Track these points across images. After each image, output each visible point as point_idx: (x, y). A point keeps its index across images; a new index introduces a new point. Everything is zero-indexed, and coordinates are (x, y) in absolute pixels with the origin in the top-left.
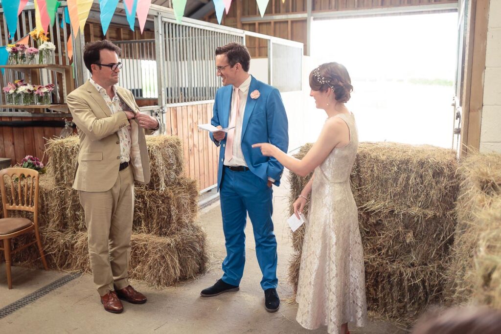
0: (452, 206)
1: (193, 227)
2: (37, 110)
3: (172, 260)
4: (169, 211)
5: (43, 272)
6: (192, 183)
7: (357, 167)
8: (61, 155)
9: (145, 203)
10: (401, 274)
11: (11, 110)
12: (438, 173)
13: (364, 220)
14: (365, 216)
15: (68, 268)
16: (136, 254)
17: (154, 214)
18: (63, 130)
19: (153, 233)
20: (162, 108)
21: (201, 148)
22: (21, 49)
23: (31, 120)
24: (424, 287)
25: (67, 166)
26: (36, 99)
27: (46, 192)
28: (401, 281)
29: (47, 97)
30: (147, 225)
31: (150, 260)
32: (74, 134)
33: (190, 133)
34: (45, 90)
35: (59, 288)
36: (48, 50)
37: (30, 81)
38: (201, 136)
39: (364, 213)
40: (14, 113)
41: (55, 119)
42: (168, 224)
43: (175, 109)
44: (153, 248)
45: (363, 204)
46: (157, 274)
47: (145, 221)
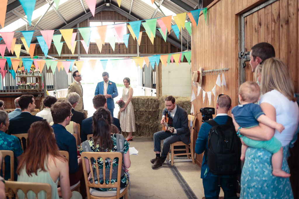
0: (158, 108)
10: (149, 125)
12: (155, 101)
24: (154, 128)
28: (148, 127)
34: (37, 84)
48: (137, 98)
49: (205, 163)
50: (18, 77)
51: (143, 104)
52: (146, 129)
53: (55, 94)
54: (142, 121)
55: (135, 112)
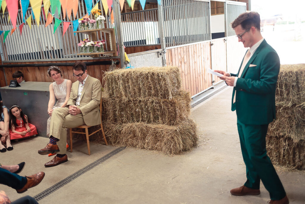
1: (188, 120)
2: (96, 56)
3: (178, 140)
4: (175, 111)
5: (105, 146)
6: (187, 94)
7: (296, 80)
8: (112, 80)
9: (160, 106)
11: (81, 56)
13: (301, 113)
14: (302, 111)
15: (118, 144)
16: (156, 136)
17: (166, 113)
18: (111, 66)
19: (166, 124)
20: (163, 50)
21: (186, 73)
22: (87, 21)
23: (92, 61)
25: (115, 86)
26: (95, 49)
27: (105, 102)
29: (102, 47)
30: (162, 119)
31: (165, 140)
32: (117, 68)
33: (180, 64)
34: (101, 43)
35: (115, 155)
36: (101, 20)
37: (91, 39)
38: (186, 66)
39: (301, 109)
40: (83, 58)
41: (106, 60)
42: (174, 118)
43: (171, 50)
44: (166, 133)
45: (301, 103)
46: (169, 148)
47: (161, 117)
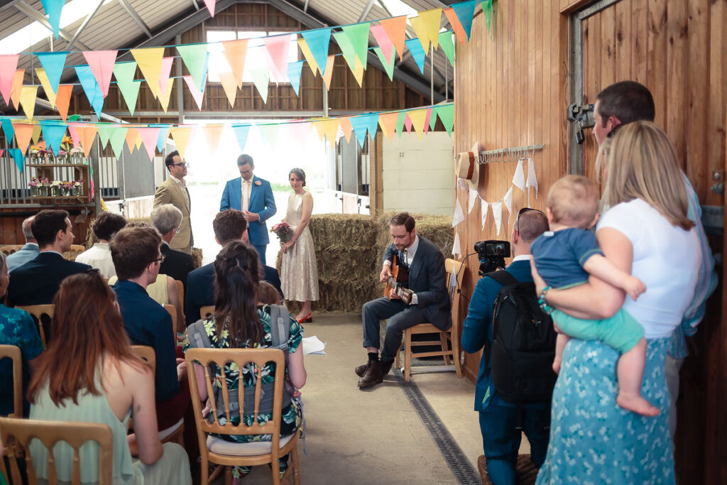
0: (375, 242)
10: (351, 284)
12: (366, 226)
13: (329, 256)
20: (124, 201)
24: (364, 291)
28: (351, 289)
29: (77, 189)
34: (78, 184)
36: (79, 153)
39: (329, 252)
48: (322, 218)
49: (486, 374)
50: (30, 166)
51: (338, 234)
52: (344, 294)
53: (122, 210)
54: (335, 274)
55: (317, 252)
